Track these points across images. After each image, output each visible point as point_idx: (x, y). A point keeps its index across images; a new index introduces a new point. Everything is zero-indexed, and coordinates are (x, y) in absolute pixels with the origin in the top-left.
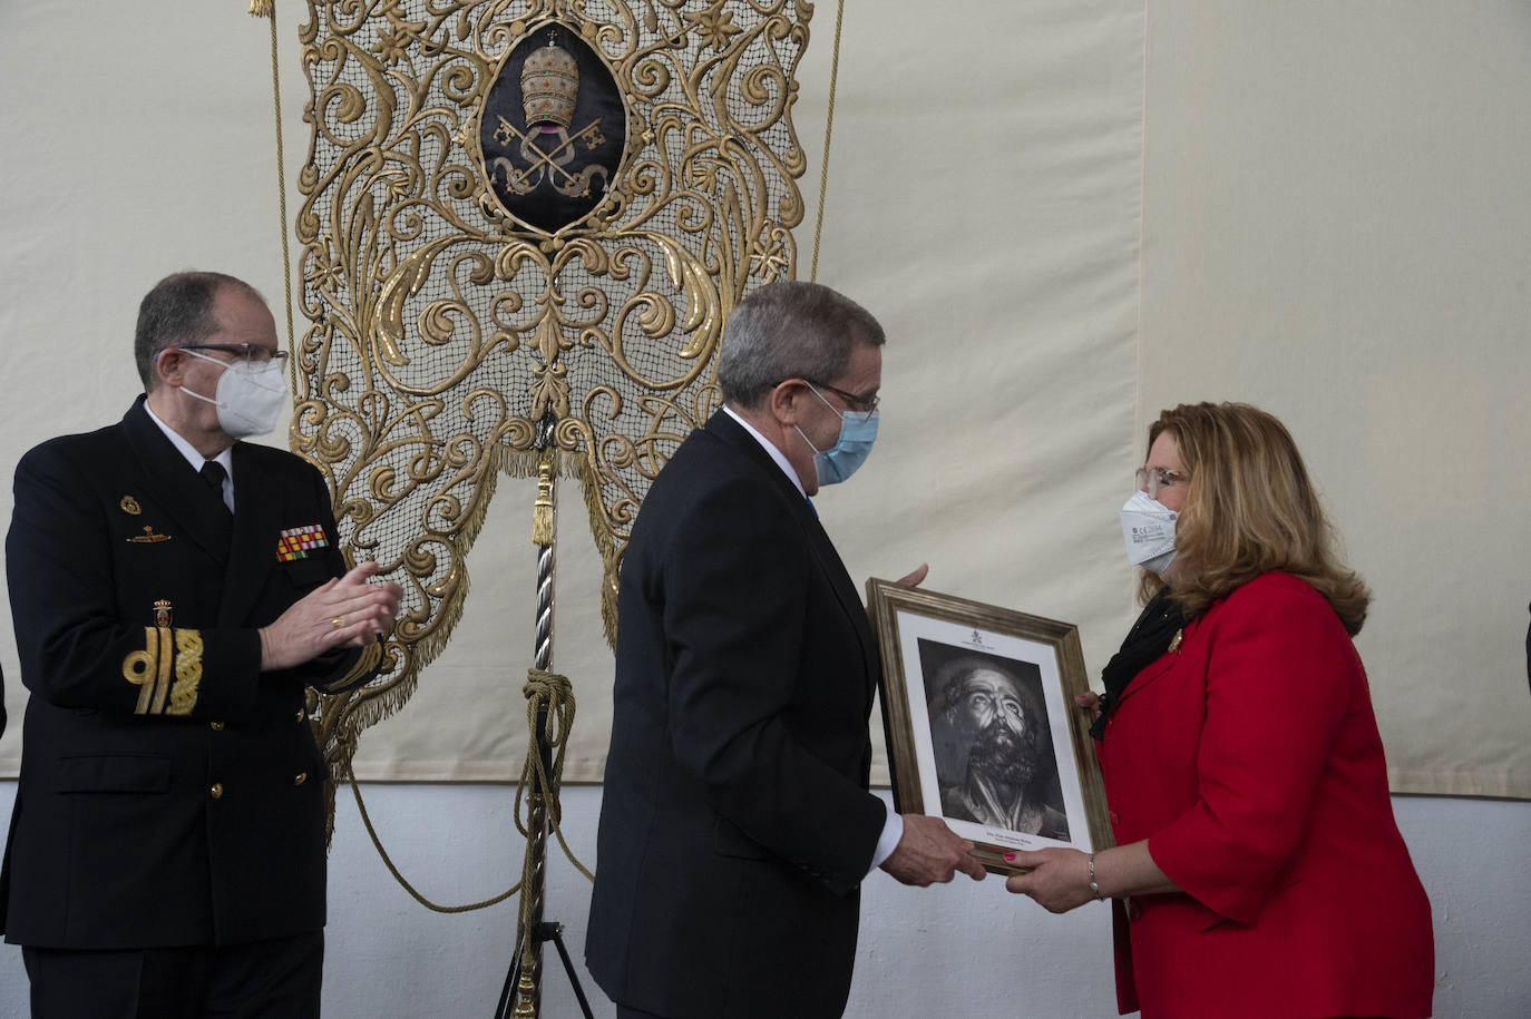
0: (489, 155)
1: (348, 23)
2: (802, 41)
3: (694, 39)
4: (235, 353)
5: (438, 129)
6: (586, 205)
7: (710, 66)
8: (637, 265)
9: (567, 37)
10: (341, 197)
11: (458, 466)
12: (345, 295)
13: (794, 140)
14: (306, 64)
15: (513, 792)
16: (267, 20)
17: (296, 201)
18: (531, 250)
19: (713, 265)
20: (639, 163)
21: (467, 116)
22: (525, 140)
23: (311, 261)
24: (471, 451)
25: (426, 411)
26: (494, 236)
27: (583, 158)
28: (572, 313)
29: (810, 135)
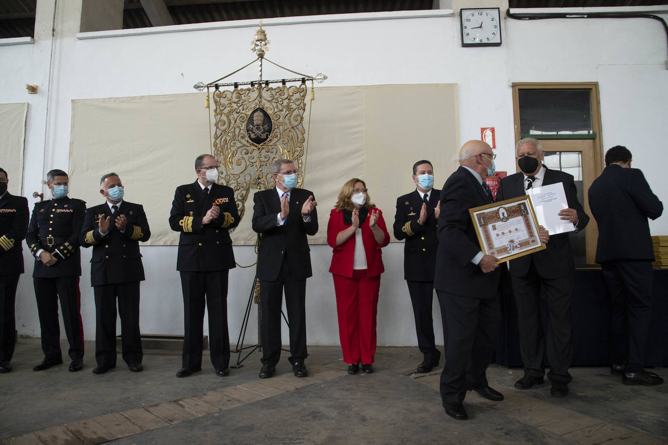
0: (248, 131)
1: (222, 108)
2: (304, 110)
3: (285, 110)
4: (208, 168)
5: (239, 127)
6: (265, 140)
7: (287, 115)
8: (275, 150)
9: (262, 110)
10: (221, 139)
11: (243, 187)
12: (222, 157)
13: (303, 127)
14: (215, 116)
15: (254, 247)
16: (208, 109)
17: (213, 140)
18: (255, 148)
19: (289, 150)
20: (275, 132)
21: (244, 124)
22: (254, 128)
23: (216, 151)
24: (245, 185)
25: (237, 178)
26: (249, 145)
27: (265, 131)
28: (263, 159)
29: (306, 126)
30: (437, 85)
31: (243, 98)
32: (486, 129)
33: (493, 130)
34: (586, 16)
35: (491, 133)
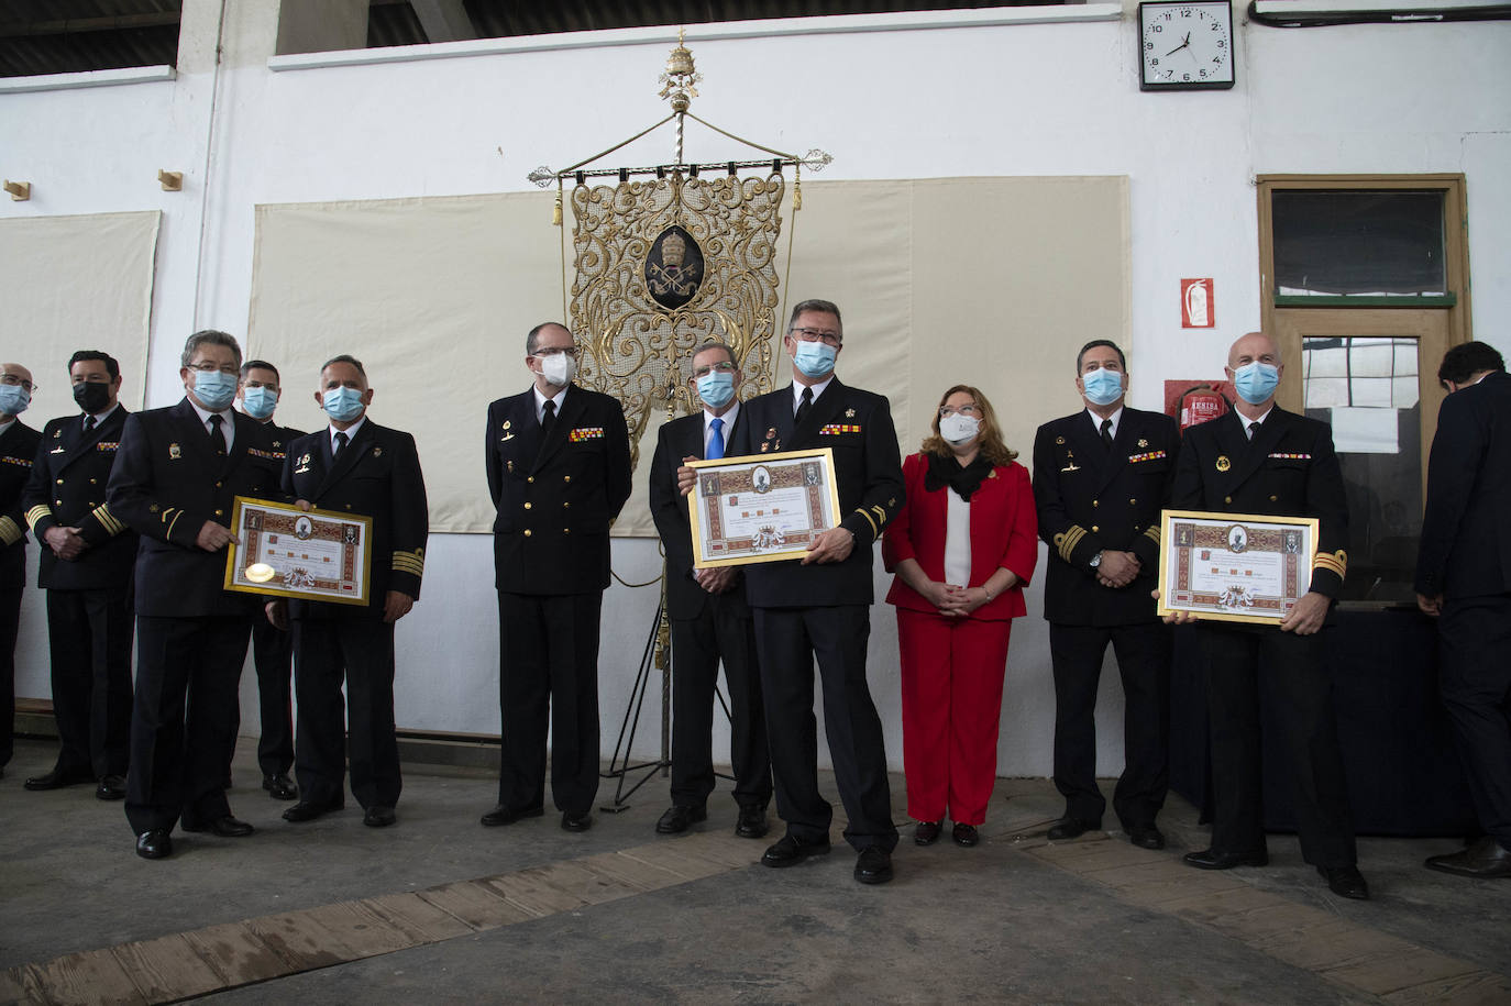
0: (648, 279)
1: (592, 227)
2: (777, 232)
3: (733, 231)
5: (628, 269)
6: (688, 298)
7: (739, 242)
8: (708, 323)
9: (681, 231)
10: (588, 296)
11: (635, 406)
12: (589, 336)
13: (774, 272)
14: (575, 244)
16: (560, 227)
17: (570, 298)
18: (664, 317)
19: (740, 323)
20: (709, 282)
22: (663, 273)
23: (576, 322)
24: (640, 400)
25: (622, 384)
27: (687, 279)
28: (681, 342)
29: (780, 270)
30: (1082, 178)
31: (639, 203)
32: (1194, 281)
33: (1209, 285)
34: (1440, 17)
35: (1204, 292)
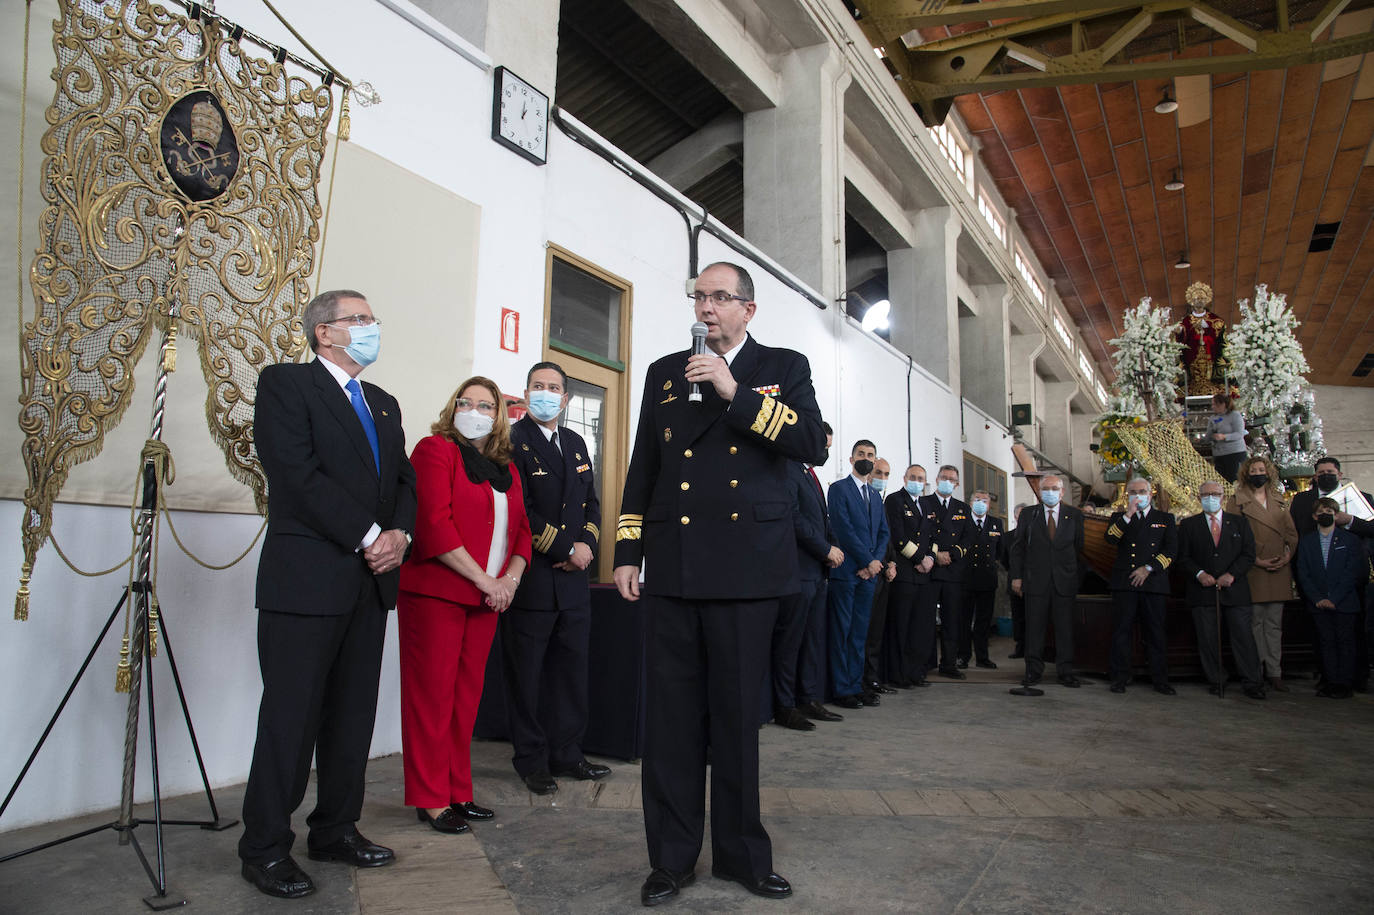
0: (166, 146)
1: (84, 32)
2: (322, 155)
5: (137, 119)
6: (216, 193)
9: (215, 102)
11: (133, 316)
12: (72, 195)
13: (316, 199)
14: (56, 44)
17: (43, 125)
18: (180, 206)
19: (275, 248)
20: (241, 182)
21: (154, 119)
22: (191, 147)
26: (160, 191)
27: (219, 169)
28: (196, 248)
29: (323, 199)
30: (452, 195)
32: (509, 311)
33: (517, 316)
34: (631, 174)
35: (514, 322)
